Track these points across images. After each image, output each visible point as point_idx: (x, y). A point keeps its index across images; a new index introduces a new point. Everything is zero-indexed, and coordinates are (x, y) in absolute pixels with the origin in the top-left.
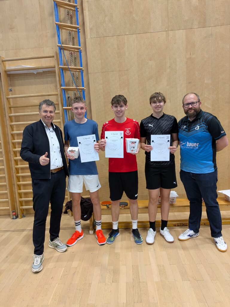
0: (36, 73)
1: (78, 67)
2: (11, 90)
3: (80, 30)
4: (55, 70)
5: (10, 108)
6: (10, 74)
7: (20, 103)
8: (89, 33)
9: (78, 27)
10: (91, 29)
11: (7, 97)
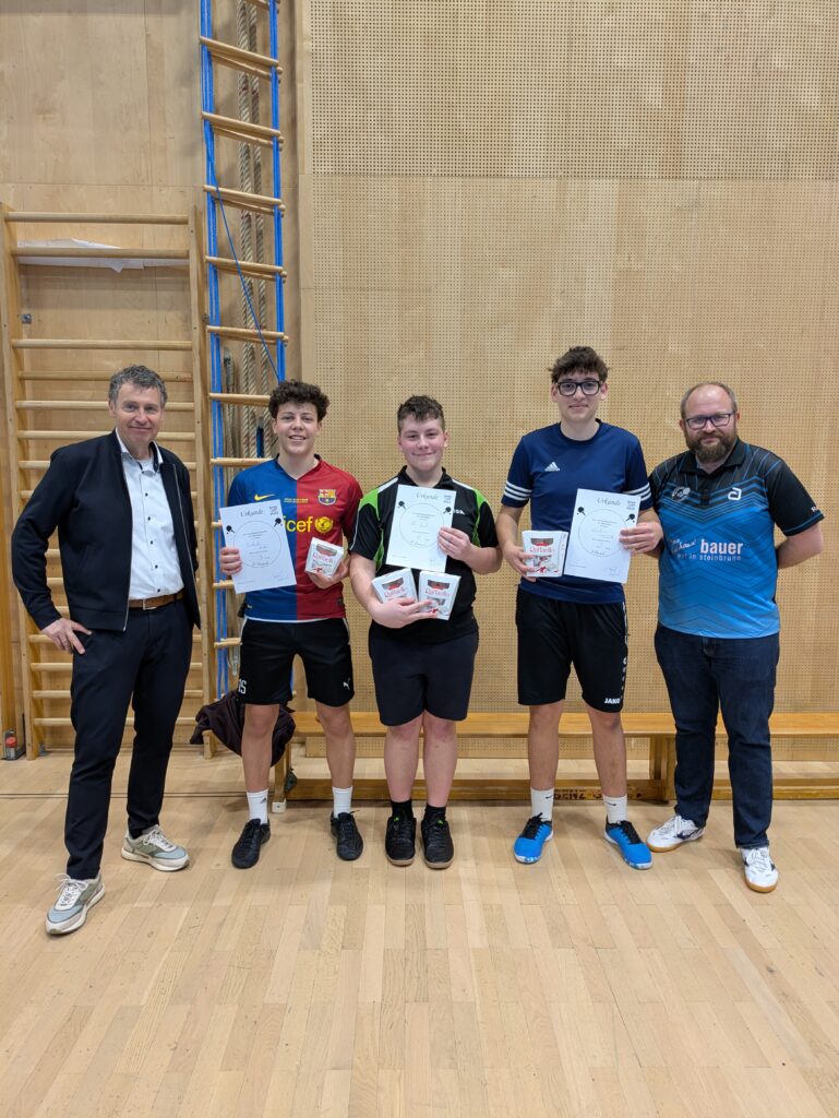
0: (119, 271)
1: (268, 266)
2: (27, 320)
3: (280, 145)
4: (188, 266)
5: (22, 380)
6: (27, 265)
7: (57, 366)
8: (311, 155)
9: (278, 136)
10: (317, 145)
11: (14, 340)
